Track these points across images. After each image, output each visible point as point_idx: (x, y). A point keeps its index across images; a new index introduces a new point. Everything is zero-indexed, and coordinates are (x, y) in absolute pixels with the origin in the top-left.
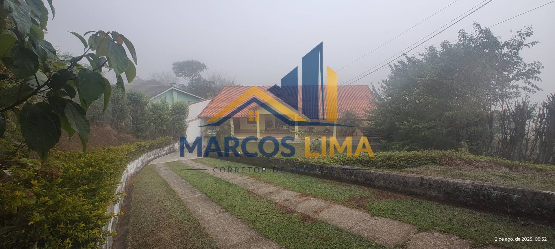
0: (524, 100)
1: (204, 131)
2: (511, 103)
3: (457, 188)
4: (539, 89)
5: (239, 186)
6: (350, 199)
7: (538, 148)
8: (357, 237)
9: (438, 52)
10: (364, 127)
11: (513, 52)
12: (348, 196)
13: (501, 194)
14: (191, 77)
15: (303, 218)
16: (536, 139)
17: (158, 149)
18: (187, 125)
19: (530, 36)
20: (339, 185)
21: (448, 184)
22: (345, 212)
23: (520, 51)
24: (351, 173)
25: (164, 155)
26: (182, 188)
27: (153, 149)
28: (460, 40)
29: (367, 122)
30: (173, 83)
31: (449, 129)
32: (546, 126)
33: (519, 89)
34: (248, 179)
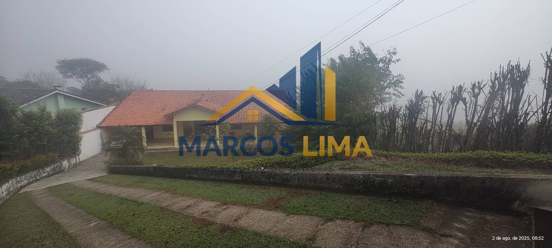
0: (394, 104)
1: (106, 143)
2: (387, 106)
3: (352, 178)
4: (403, 95)
5: (151, 204)
6: (269, 201)
7: (404, 140)
8: (274, 239)
9: (337, 63)
10: (282, 129)
11: (386, 67)
12: (267, 199)
13: (381, 180)
14: (86, 79)
15: (222, 229)
16: (403, 133)
17: (35, 171)
18: (81, 138)
19: (395, 55)
20: (258, 189)
21: (346, 177)
22: (263, 216)
23: (390, 66)
24: (269, 176)
25: (45, 177)
26: (70, 217)
27: (27, 172)
28: (351, 54)
29: (284, 125)
30: (58, 85)
31: (348, 128)
32: (408, 123)
33: (391, 95)
34: (162, 194)
